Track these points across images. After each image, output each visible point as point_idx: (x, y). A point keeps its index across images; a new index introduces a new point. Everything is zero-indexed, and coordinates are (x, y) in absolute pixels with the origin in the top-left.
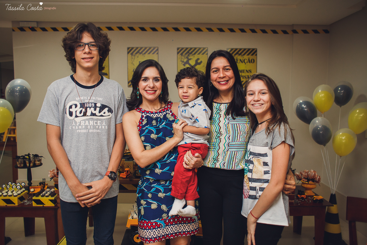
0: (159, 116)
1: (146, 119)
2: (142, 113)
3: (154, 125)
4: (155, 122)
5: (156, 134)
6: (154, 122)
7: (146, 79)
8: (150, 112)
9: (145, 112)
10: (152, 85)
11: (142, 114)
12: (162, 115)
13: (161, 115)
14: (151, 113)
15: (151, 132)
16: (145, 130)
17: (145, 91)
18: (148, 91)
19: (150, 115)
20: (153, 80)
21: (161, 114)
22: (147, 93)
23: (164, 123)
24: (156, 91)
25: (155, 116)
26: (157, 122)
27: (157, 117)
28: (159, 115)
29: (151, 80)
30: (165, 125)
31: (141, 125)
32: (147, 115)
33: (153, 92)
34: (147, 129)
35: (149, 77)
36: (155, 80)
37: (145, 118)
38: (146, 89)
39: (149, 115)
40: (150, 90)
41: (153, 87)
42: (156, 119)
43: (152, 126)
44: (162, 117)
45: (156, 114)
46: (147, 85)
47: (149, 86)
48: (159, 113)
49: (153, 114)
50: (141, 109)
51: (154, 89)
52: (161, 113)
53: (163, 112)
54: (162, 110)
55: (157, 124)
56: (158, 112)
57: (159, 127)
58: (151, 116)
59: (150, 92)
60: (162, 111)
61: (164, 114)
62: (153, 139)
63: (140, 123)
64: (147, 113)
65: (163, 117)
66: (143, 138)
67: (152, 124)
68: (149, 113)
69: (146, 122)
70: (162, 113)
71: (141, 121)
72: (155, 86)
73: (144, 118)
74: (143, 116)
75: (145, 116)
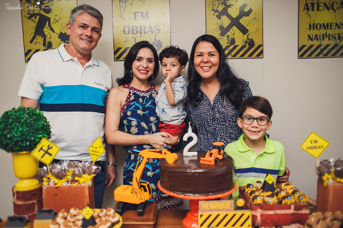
1: (134, 96)
6: (141, 100)
7: (140, 59)
9: (133, 89)
10: (145, 66)
11: (130, 90)
15: (137, 108)
16: (132, 105)
17: (138, 71)
18: (141, 71)
20: (147, 61)
21: (147, 93)
22: (140, 72)
23: (150, 103)
24: (148, 71)
25: (142, 94)
26: (143, 100)
28: (145, 94)
29: (145, 60)
31: (128, 100)
33: (146, 72)
34: (134, 104)
35: (144, 58)
36: (149, 61)
38: (139, 69)
39: (137, 93)
41: (147, 68)
42: (143, 98)
43: (139, 103)
44: (148, 97)
45: (143, 93)
46: (141, 65)
49: (140, 92)
51: (147, 69)
59: (143, 71)
60: (148, 91)
61: (150, 94)
62: (139, 115)
63: (128, 98)
64: (134, 90)
66: (129, 113)
67: (139, 101)
69: (134, 98)
71: (129, 96)
72: (148, 66)
73: (131, 94)
74: (130, 93)
75: (132, 92)
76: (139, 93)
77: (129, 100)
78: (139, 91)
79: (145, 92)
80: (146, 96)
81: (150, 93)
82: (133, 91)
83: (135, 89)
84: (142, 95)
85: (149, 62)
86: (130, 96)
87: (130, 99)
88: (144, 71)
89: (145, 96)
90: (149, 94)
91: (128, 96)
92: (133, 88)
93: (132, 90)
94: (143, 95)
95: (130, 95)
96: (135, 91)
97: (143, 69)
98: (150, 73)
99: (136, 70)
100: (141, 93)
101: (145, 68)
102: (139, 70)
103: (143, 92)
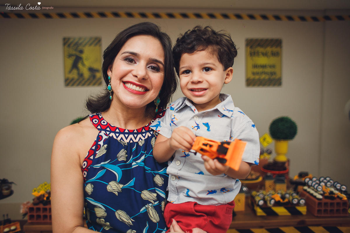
0: (137, 140)
1: (106, 146)
2: (100, 130)
3: (120, 160)
4: (124, 153)
5: (121, 182)
6: (122, 155)
8: (117, 130)
9: (108, 129)
10: (142, 73)
11: (100, 132)
12: (143, 139)
13: (140, 140)
14: (120, 133)
15: (110, 177)
16: (99, 170)
17: (122, 84)
18: (129, 86)
19: (117, 137)
21: (140, 136)
22: (126, 88)
23: (143, 158)
24: (147, 90)
25: (127, 138)
26: (129, 153)
27: (131, 142)
28: (135, 138)
29: (143, 63)
30: (144, 161)
31: (92, 157)
32: (111, 135)
33: (141, 89)
34: (102, 168)
37: (104, 143)
38: (125, 79)
39: (115, 137)
40: (134, 84)
41: (144, 79)
42: (130, 146)
43: (116, 163)
44: (141, 143)
45: (131, 136)
46: (130, 72)
47: (134, 73)
48: (137, 134)
49: (124, 133)
50: (102, 119)
51: (144, 83)
52: (142, 133)
53: (146, 133)
54: (143, 128)
55: (128, 158)
56: (135, 131)
57: (130, 165)
58: (119, 139)
59: (134, 87)
60: (144, 131)
61: (146, 137)
62: (112, 194)
63: (92, 152)
64: (110, 132)
65: (143, 142)
66: (89, 188)
67: (117, 157)
68: (115, 133)
69: (105, 152)
70: (144, 135)
71: (94, 148)
72: (149, 77)
73: (101, 143)
74: (99, 138)
75: (105, 137)
76: (122, 138)
77: (94, 157)
78: (122, 132)
79: (135, 133)
80: (137, 143)
81: (148, 134)
82: (106, 135)
83: (113, 129)
84: (128, 141)
85: (152, 68)
86: (98, 147)
87: (95, 155)
88: (137, 85)
89: (135, 141)
90: (144, 137)
91: (92, 146)
92: (108, 125)
93: (106, 131)
94: (131, 139)
95: (99, 143)
96: (112, 134)
97: (134, 80)
98: (151, 95)
99: (118, 82)
100: (127, 135)
101: (140, 81)
102: (124, 83)
103: (131, 132)
